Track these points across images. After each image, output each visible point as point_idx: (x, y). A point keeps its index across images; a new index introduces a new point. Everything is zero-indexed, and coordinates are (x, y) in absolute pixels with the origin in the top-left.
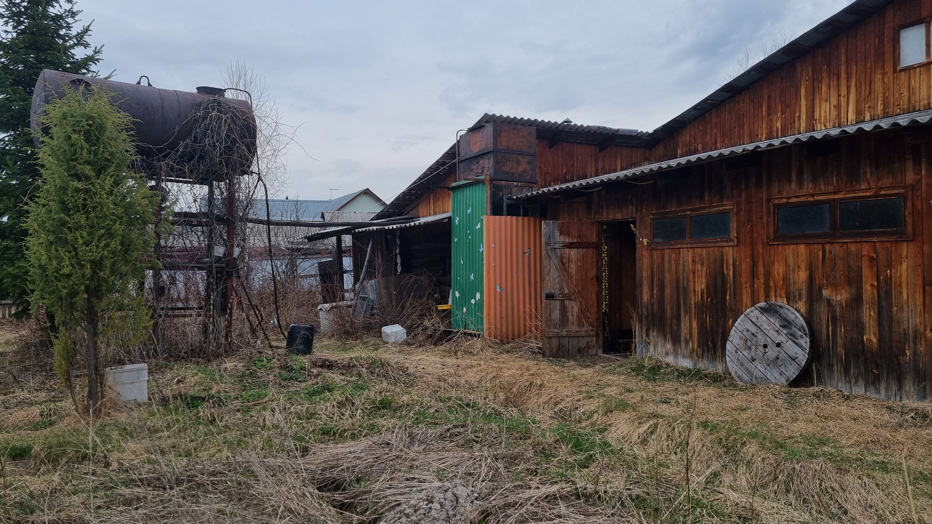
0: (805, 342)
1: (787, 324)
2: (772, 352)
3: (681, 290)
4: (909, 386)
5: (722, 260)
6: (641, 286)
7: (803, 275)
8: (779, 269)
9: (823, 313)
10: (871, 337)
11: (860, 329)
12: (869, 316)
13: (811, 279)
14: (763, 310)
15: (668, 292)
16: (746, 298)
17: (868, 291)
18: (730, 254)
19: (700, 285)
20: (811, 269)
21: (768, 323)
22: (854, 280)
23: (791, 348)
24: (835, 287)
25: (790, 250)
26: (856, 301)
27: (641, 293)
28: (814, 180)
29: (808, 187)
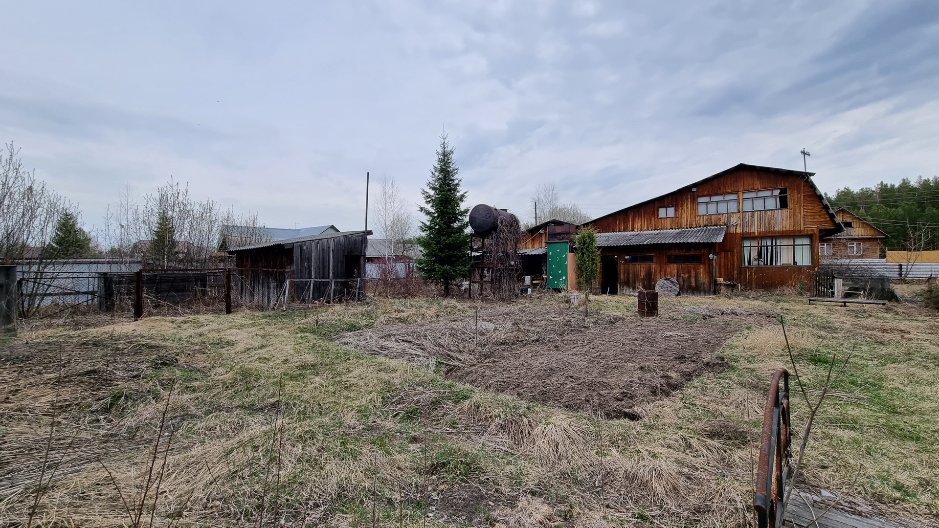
0: (678, 286)
1: (672, 282)
2: (669, 289)
3: (636, 275)
4: (702, 294)
5: (650, 268)
6: (620, 274)
7: (676, 271)
8: (668, 270)
9: (681, 279)
10: (693, 284)
11: (690, 282)
12: (693, 280)
13: (678, 272)
14: (665, 279)
15: (631, 276)
16: (658, 277)
17: (693, 274)
18: (653, 266)
19: (643, 274)
20: (677, 269)
21: (667, 283)
22: (689, 272)
23: (675, 288)
24: (684, 274)
25: (672, 265)
26: (690, 277)
27: (620, 277)
28: (679, 250)
29: (677, 251)
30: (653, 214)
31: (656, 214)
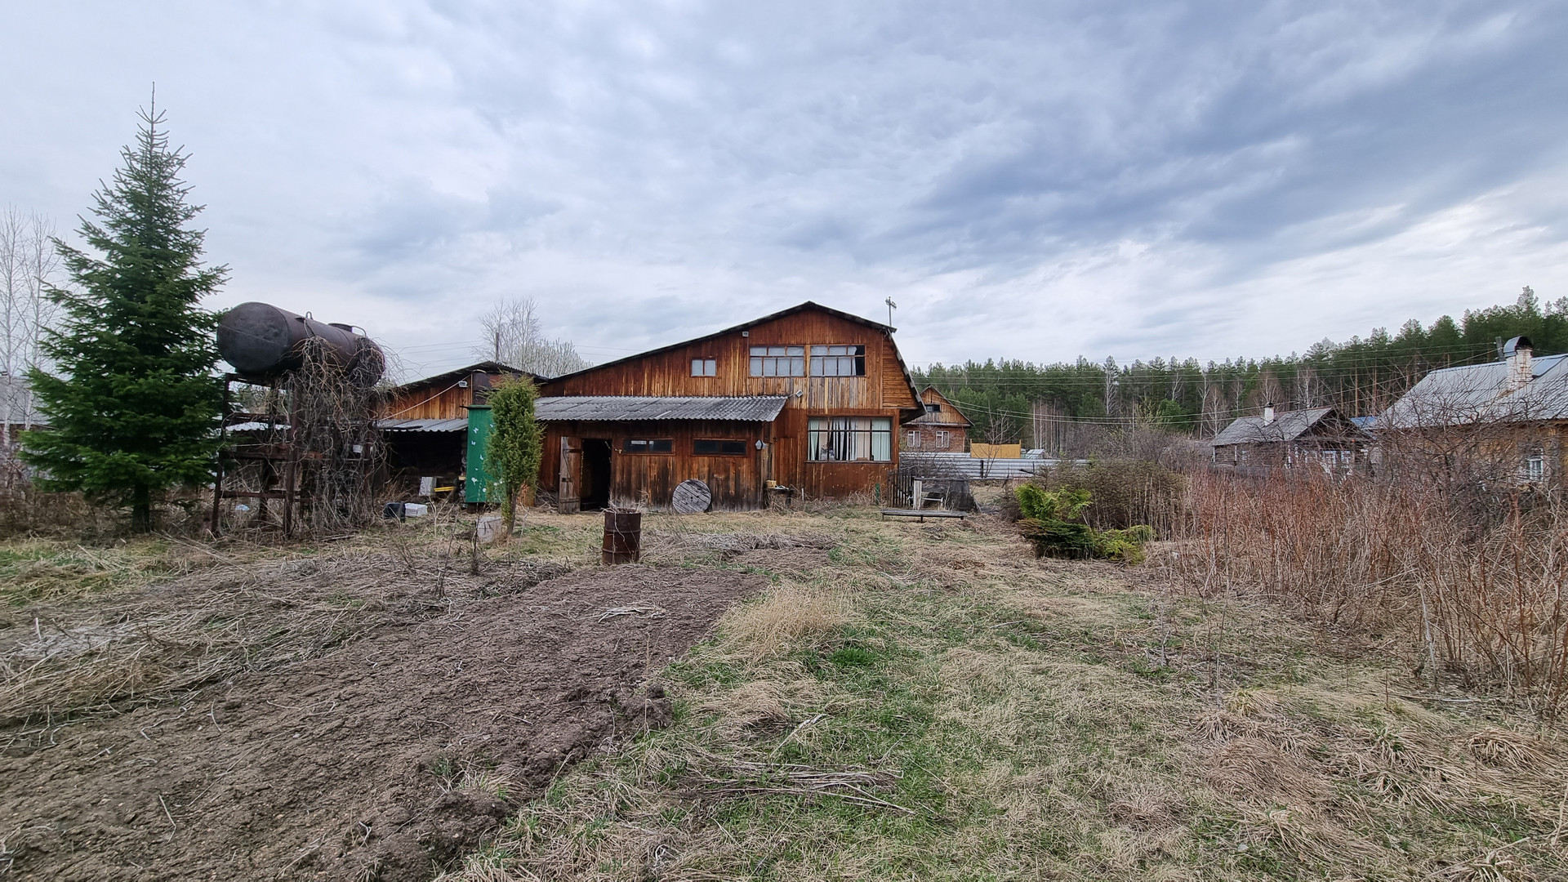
0: (709, 495)
1: (700, 488)
2: (695, 500)
3: (641, 476)
4: (745, 507)
5: (666, 462)
6: (615, 473)
7: (706, 469)
8: (695, 466)
9: (714, 483)
10: (732, 491)
11: (728, 488)
12: (732, 484)
13: (709, 471)
14: (688, 483)
15: (633, 476)
16: (679, 478)
17: (732, 475)
18: (671, 459)
19: (654, 473)
20: (709, 466)
21: (693, 489)
22: (727, 471)
23: (705, 498)
24: (719, 473)
25: (700, 458)
26: (727, 479)
27: (615, 477)
28: (712, 432)
29: (709, 434)
30: (684, 368)
31: (687, 369)
